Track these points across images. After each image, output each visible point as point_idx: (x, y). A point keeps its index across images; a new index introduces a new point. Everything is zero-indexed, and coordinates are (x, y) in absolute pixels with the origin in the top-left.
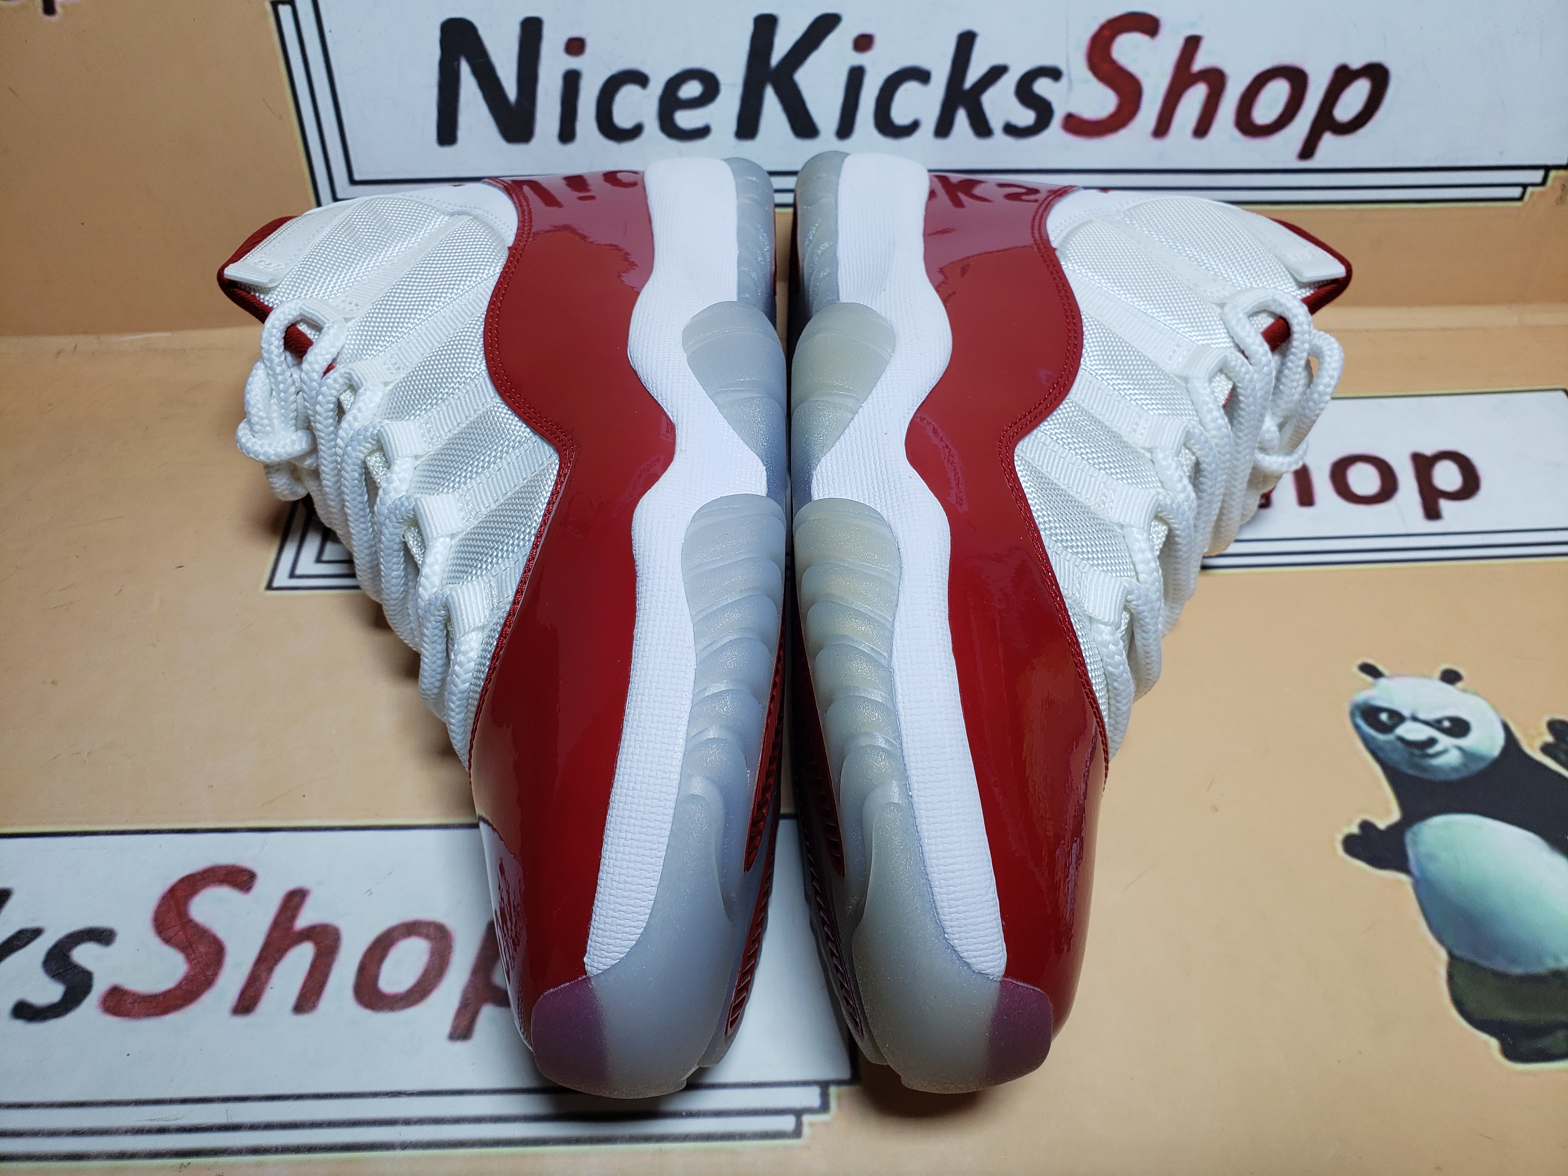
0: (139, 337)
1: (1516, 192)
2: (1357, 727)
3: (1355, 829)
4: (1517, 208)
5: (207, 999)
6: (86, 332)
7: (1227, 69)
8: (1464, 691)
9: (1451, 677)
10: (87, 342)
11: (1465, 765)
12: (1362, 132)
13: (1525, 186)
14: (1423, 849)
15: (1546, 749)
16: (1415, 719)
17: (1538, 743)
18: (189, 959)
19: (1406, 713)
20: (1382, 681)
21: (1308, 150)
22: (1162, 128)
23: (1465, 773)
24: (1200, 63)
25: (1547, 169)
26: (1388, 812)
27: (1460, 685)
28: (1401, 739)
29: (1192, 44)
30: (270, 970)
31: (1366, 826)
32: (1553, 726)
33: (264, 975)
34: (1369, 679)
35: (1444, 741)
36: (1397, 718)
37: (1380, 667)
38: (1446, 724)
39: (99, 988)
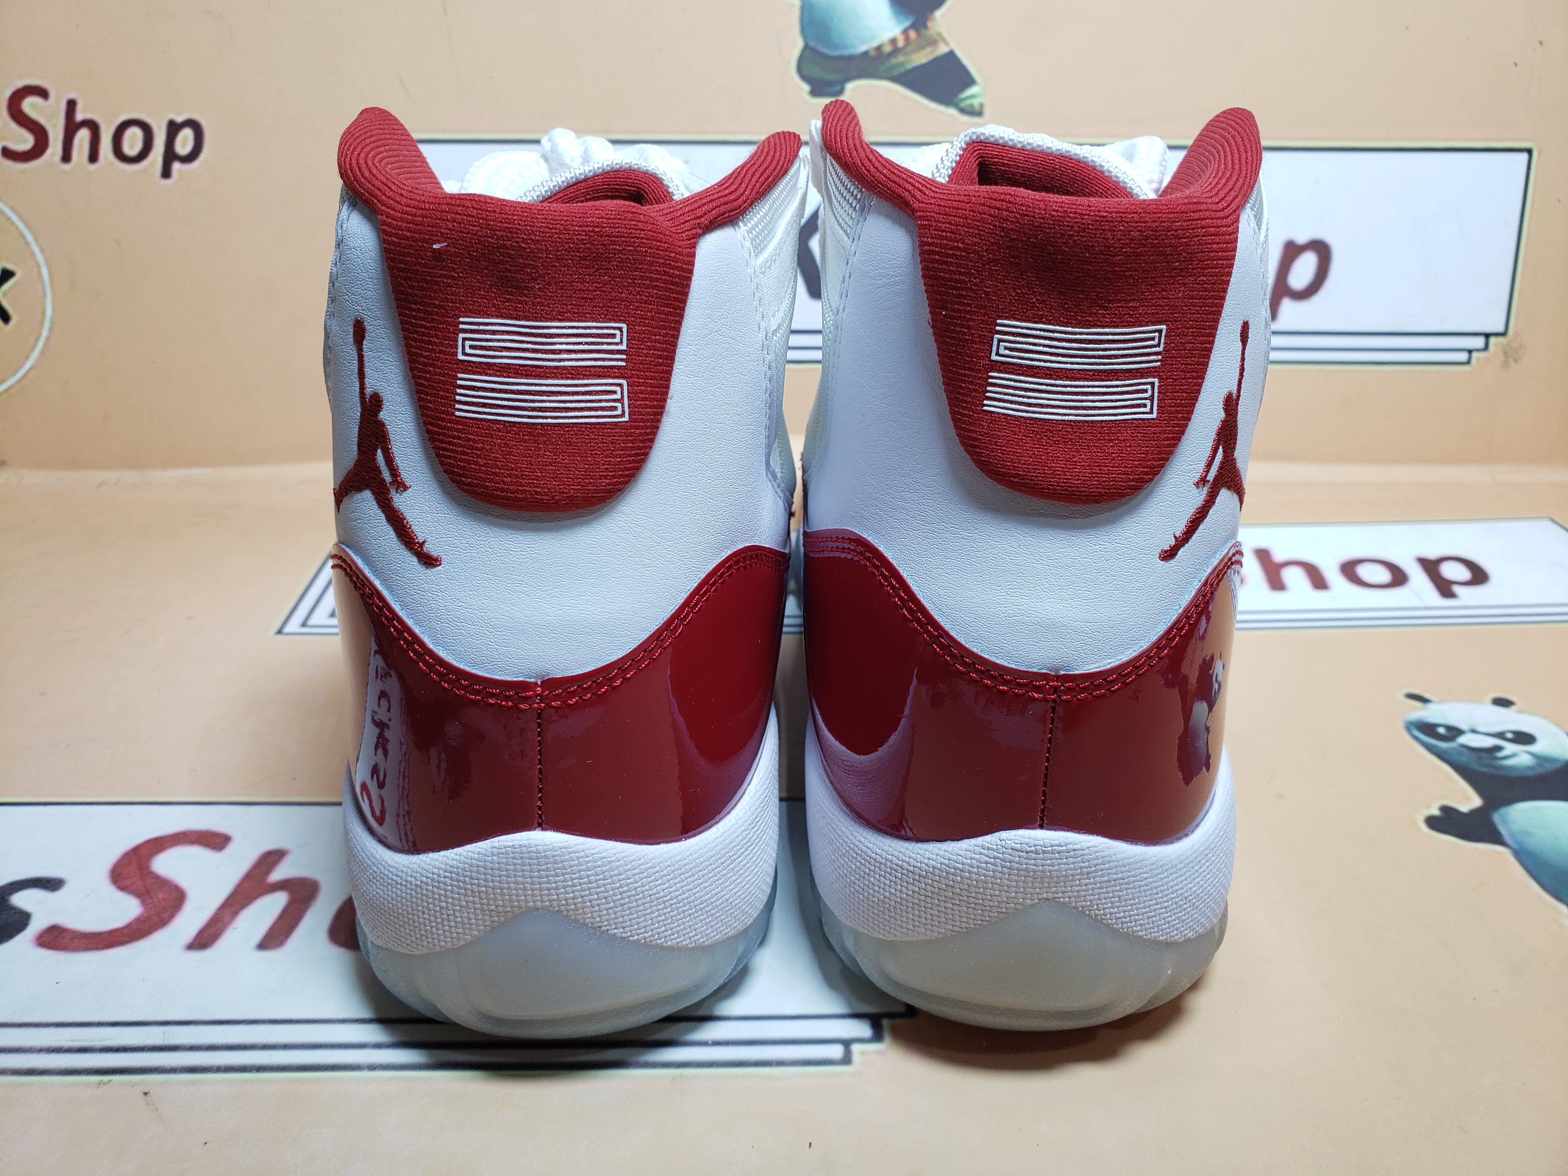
2: (1416, 738)
3: (1435, 812)
4: (1465, 371)
5: (159, 937)
6: (131, 467)
8: (1520, 712)
9: (1502, 702)
10: (129, 476)
11: (1538, 765)
12: (1315, 299)
13: (1470, 352)
14: (1515, 827)
16: (1474, 731)
18: (143, 902)
19: (1463, 726)
20: (1431, 706)
23: (1541, 771)
25: (1487, 336)
26: (1468, 799)
27: (1513, 708)
28: (1464, 746)
30: (236, 913)
31: (1447, 810)
33: (227, 918)
34: (1417, 704)
35: (1510, 748)
36: (1454, 732)
37: (1426, 695)
38: (1509, 736)
39: (36, 926)
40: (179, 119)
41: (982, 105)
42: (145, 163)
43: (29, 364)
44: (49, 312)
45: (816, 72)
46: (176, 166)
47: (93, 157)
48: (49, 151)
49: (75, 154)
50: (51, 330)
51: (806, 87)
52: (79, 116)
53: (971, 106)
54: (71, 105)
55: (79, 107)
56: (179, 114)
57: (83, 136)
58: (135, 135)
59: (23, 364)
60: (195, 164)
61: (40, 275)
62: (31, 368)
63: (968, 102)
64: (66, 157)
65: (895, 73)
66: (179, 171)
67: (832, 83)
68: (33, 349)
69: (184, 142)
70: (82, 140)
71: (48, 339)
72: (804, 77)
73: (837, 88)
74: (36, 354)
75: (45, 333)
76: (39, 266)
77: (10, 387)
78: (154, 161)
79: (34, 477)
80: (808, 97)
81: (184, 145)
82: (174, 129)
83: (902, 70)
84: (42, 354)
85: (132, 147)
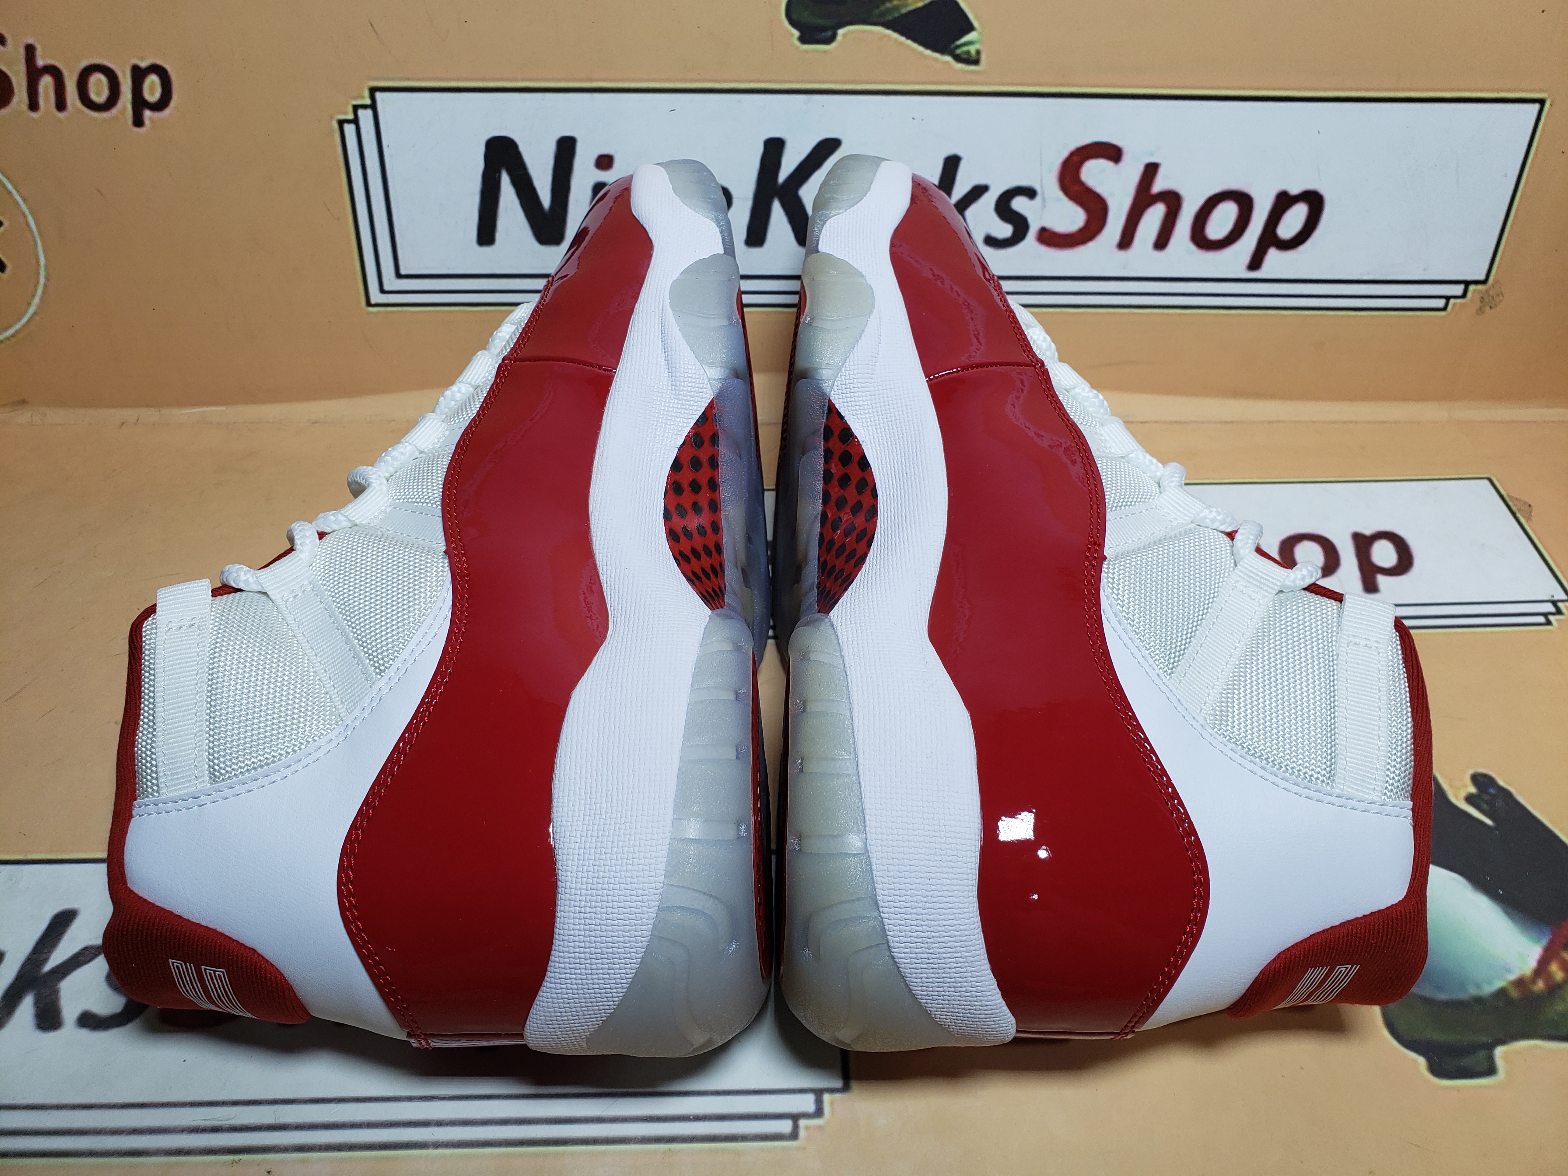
0: (195, 410)
1: (1441, 303)
4: (1442, 317)
6: (148, 406)
7: (1182, 192)
10: (148, 414)
12: (1302, 248)
13: (1448, 298)
15: (1470, 799)
17: (1463, 794)
21: (1256, 263)
22: (1126, 241)
24: (1159, 186)
25: (1467, 284)
29: (1151, 170)
32: (1477, 779)
40: (144, 64)
41: (978, 52)
42: (114, 111)
43: (32, 310)
44: (42, 261)
45: (807, 17)
46: (147, 113)
47: (61, 105)
48: (15, 99)
49: (42, 102)
50: (47, 279)
51: (796, 33)
52: (40, 63)
53: (968, 52)
54: (30, 50)
55: (39, 52)
56: (142, 59)
57: (46, 82)
58: (100, 81)
59: (26, 312)
60: (167, 112)
61: (27, 224)
62: (35, 314)
63: (965, 49)
64: (34, 105)
65: (890, 18)
66: (151, 119)
67: (824, 29)
68: (33, 296)
69: (152, 89)
70: (46, 88)
71: (45, 286)
72: (793, 23)
73: (829, 33)
74: (36, 300)
75: (42, 281)
76: (24, 216)
77: (17, 332)
78: (125, 109)
79: (56, 416)
80: (798, 43)
81: (152, 92)
82: (139, 75)
83: (896, 15)
84: (42, 299)
85: (98, 94)
